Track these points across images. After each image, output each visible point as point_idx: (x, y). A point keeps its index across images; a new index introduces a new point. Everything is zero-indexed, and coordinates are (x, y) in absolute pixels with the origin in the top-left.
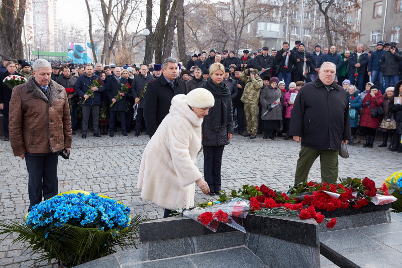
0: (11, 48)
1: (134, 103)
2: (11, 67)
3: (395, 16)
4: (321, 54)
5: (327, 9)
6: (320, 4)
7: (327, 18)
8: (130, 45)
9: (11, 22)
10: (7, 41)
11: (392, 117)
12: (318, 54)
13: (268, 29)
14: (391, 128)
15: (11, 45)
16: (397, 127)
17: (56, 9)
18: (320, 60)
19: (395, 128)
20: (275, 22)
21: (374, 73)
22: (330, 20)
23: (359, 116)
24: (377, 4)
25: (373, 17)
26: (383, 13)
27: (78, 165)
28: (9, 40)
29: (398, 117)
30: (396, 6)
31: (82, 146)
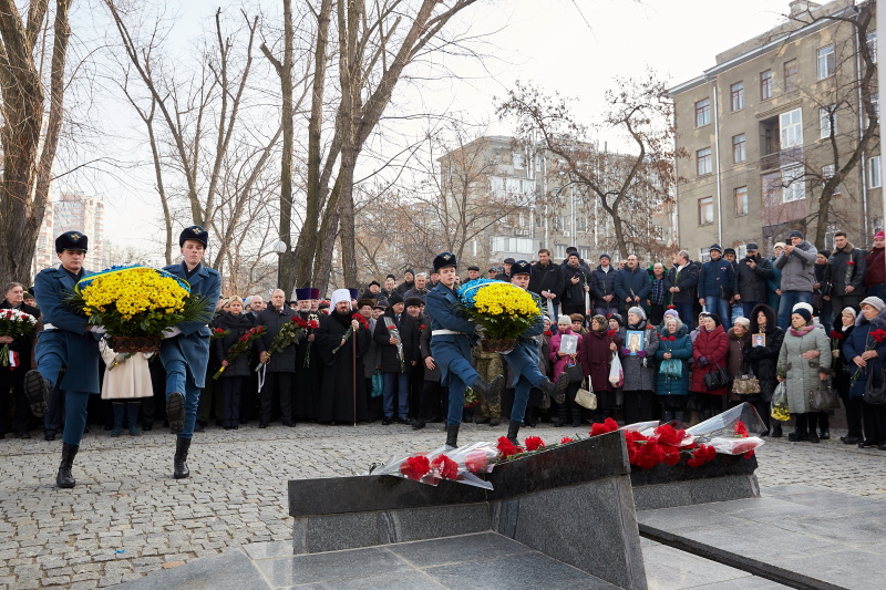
0: (13, 272)
1: (259, 361)
2: (17, 292)
3: (736, 220)
4: (611, 270)
5: (615, 205)
6: (604, 197)
7: (617, 221)
8: (245, 282)
9: (18, 224)
10: (6, 259)
11: (751, 372)
12: (606, 270)
13: (512, 249)
14: (751, 391)
15: (14, 266)
16: (761, 388)
17: (101, 222)
18: (610, 281)
19: (758, 391)
20: (524, 236)
21: (710, 300)
22: (623, 224)
23: (691, 373)
24: (704, 201)
25: (700, 223)
26: (716, 217)
27: (146, 469)
28: (11, 257)
29: (761, 370)
30: (736, 205)
31: (151, 444)
